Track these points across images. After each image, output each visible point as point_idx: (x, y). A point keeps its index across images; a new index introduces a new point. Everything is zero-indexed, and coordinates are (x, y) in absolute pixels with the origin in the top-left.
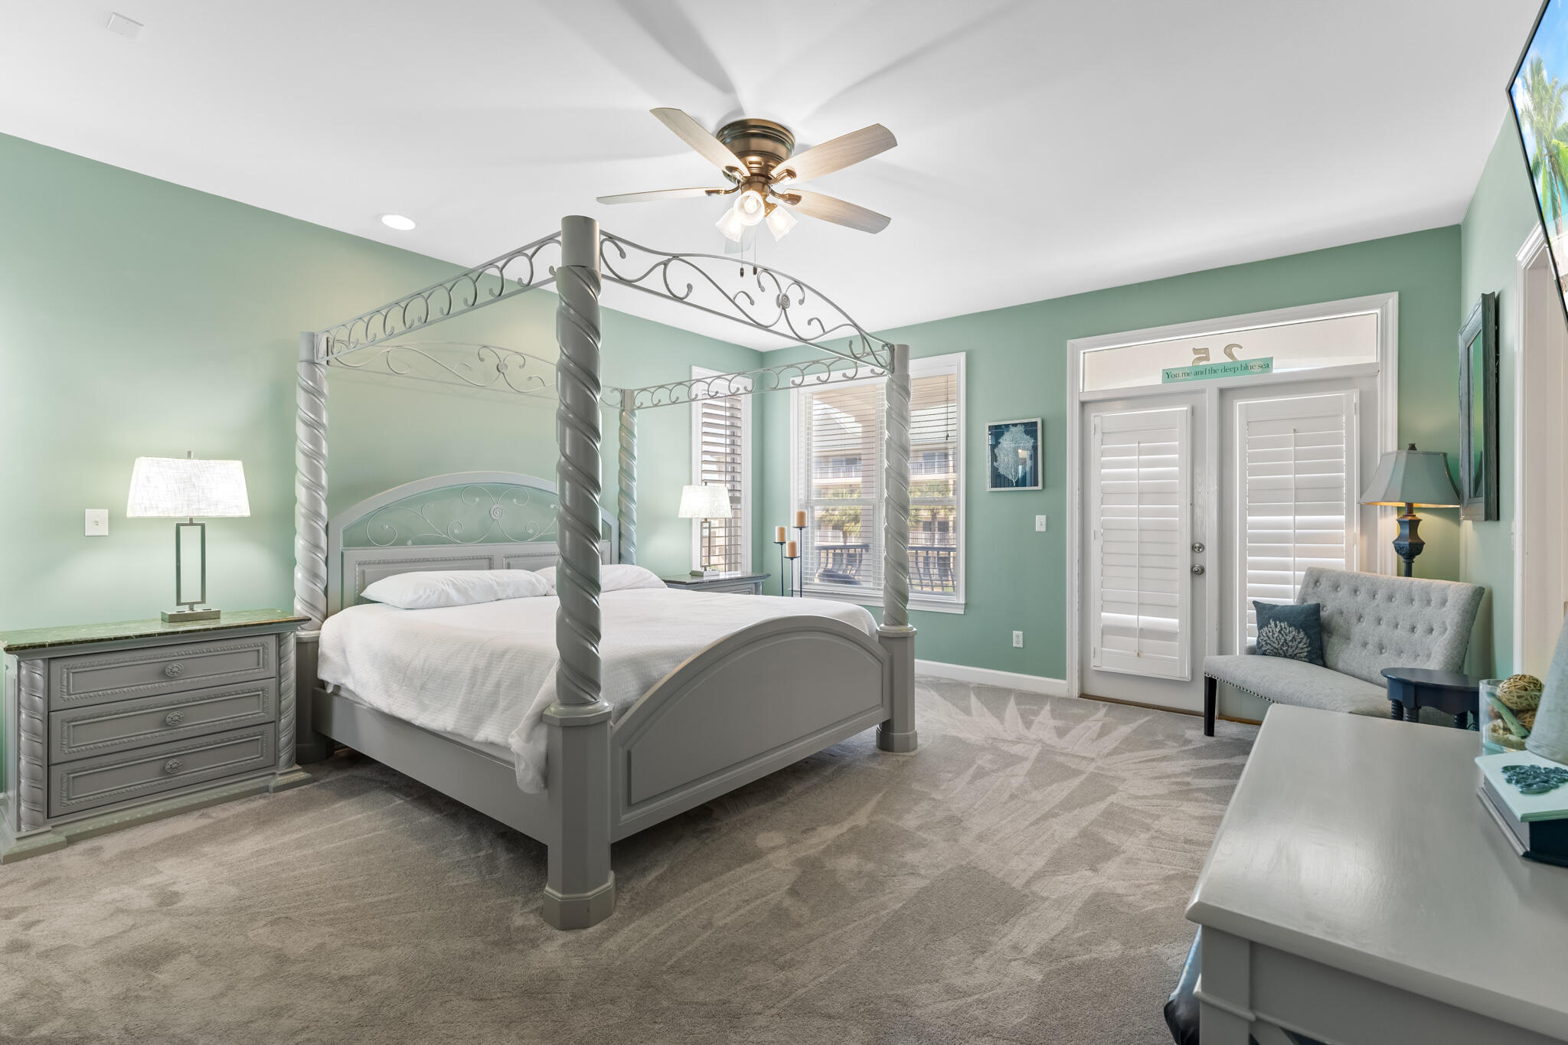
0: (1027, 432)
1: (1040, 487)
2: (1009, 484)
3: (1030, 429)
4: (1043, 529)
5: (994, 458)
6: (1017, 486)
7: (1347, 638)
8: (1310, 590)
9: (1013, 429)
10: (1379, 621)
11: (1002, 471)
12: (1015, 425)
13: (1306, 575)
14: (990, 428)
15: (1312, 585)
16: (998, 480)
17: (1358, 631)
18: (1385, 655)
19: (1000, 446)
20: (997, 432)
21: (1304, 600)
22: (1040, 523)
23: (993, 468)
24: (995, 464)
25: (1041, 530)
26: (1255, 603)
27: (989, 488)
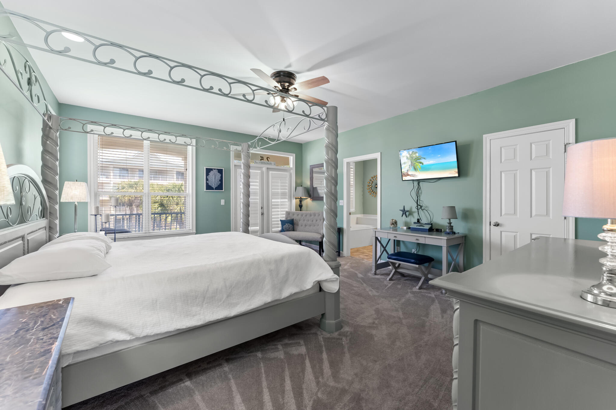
0: (219, 172)
1: (223, 190)
2: (212, 189)
3: (220, 171)
4: (224, 204)
5: (207, 180)
6: (215, 190)
7: (298, 225)
8: (288, 216)
9: (214, 170)
10: (304, 220)
11: (210, 184)
12: (215, 169)
13: (286, 213)
14: (206, 169)
15: (288, 215)
16: (209, 187)
17: (300, 223)
18: (307, 227)
19: (209, 176)
20: (208, 171)
21: (287, 218)
22: (223, 202)
23: (207, 183)
24: (207, 182)
25: (223, 204)
26: (280, 220)
27: (205, 190)
